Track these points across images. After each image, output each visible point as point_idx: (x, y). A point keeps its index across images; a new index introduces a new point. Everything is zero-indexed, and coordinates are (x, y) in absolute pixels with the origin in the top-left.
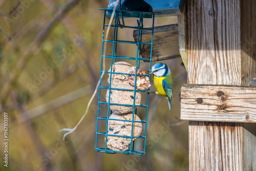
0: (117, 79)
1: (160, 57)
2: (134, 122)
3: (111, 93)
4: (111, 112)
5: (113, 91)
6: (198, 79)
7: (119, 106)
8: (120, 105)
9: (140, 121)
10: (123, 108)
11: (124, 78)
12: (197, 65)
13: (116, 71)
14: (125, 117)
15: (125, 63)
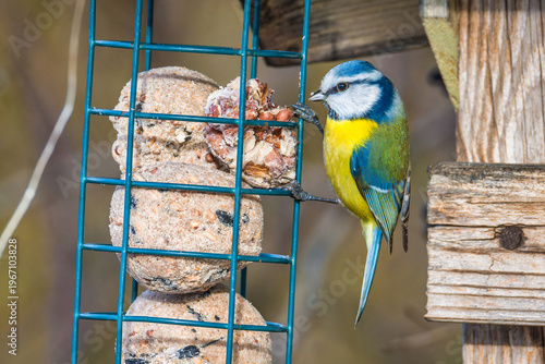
0: (154, 140)
1: (343, 44)
2: (235, 327)
3: (130, 203)
4: (136, 289)
5: (138, 194)
6: (502, 142)
7: (172, 261)
8: (176, 255)
9: (263, 323)
10: (186, 267)
11: (181, 137)
12: (501, 80)
13: (148, 108)
14: (198, 306)
15: (183, 71)
